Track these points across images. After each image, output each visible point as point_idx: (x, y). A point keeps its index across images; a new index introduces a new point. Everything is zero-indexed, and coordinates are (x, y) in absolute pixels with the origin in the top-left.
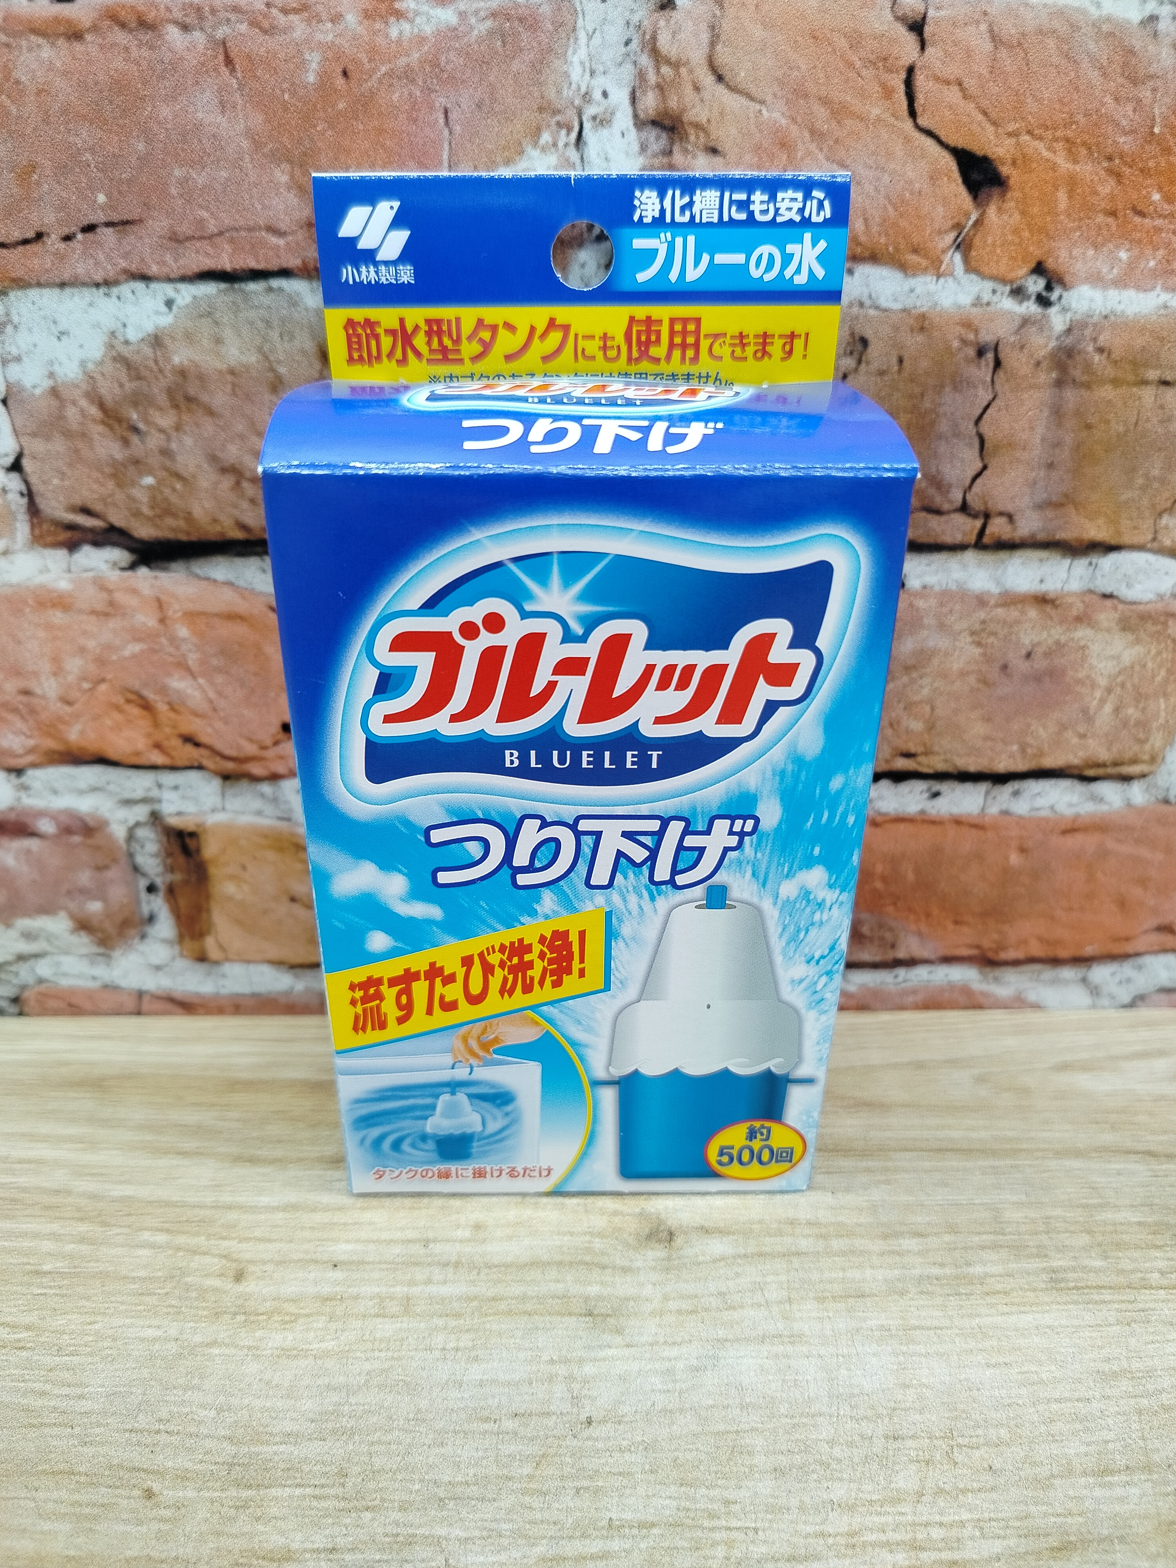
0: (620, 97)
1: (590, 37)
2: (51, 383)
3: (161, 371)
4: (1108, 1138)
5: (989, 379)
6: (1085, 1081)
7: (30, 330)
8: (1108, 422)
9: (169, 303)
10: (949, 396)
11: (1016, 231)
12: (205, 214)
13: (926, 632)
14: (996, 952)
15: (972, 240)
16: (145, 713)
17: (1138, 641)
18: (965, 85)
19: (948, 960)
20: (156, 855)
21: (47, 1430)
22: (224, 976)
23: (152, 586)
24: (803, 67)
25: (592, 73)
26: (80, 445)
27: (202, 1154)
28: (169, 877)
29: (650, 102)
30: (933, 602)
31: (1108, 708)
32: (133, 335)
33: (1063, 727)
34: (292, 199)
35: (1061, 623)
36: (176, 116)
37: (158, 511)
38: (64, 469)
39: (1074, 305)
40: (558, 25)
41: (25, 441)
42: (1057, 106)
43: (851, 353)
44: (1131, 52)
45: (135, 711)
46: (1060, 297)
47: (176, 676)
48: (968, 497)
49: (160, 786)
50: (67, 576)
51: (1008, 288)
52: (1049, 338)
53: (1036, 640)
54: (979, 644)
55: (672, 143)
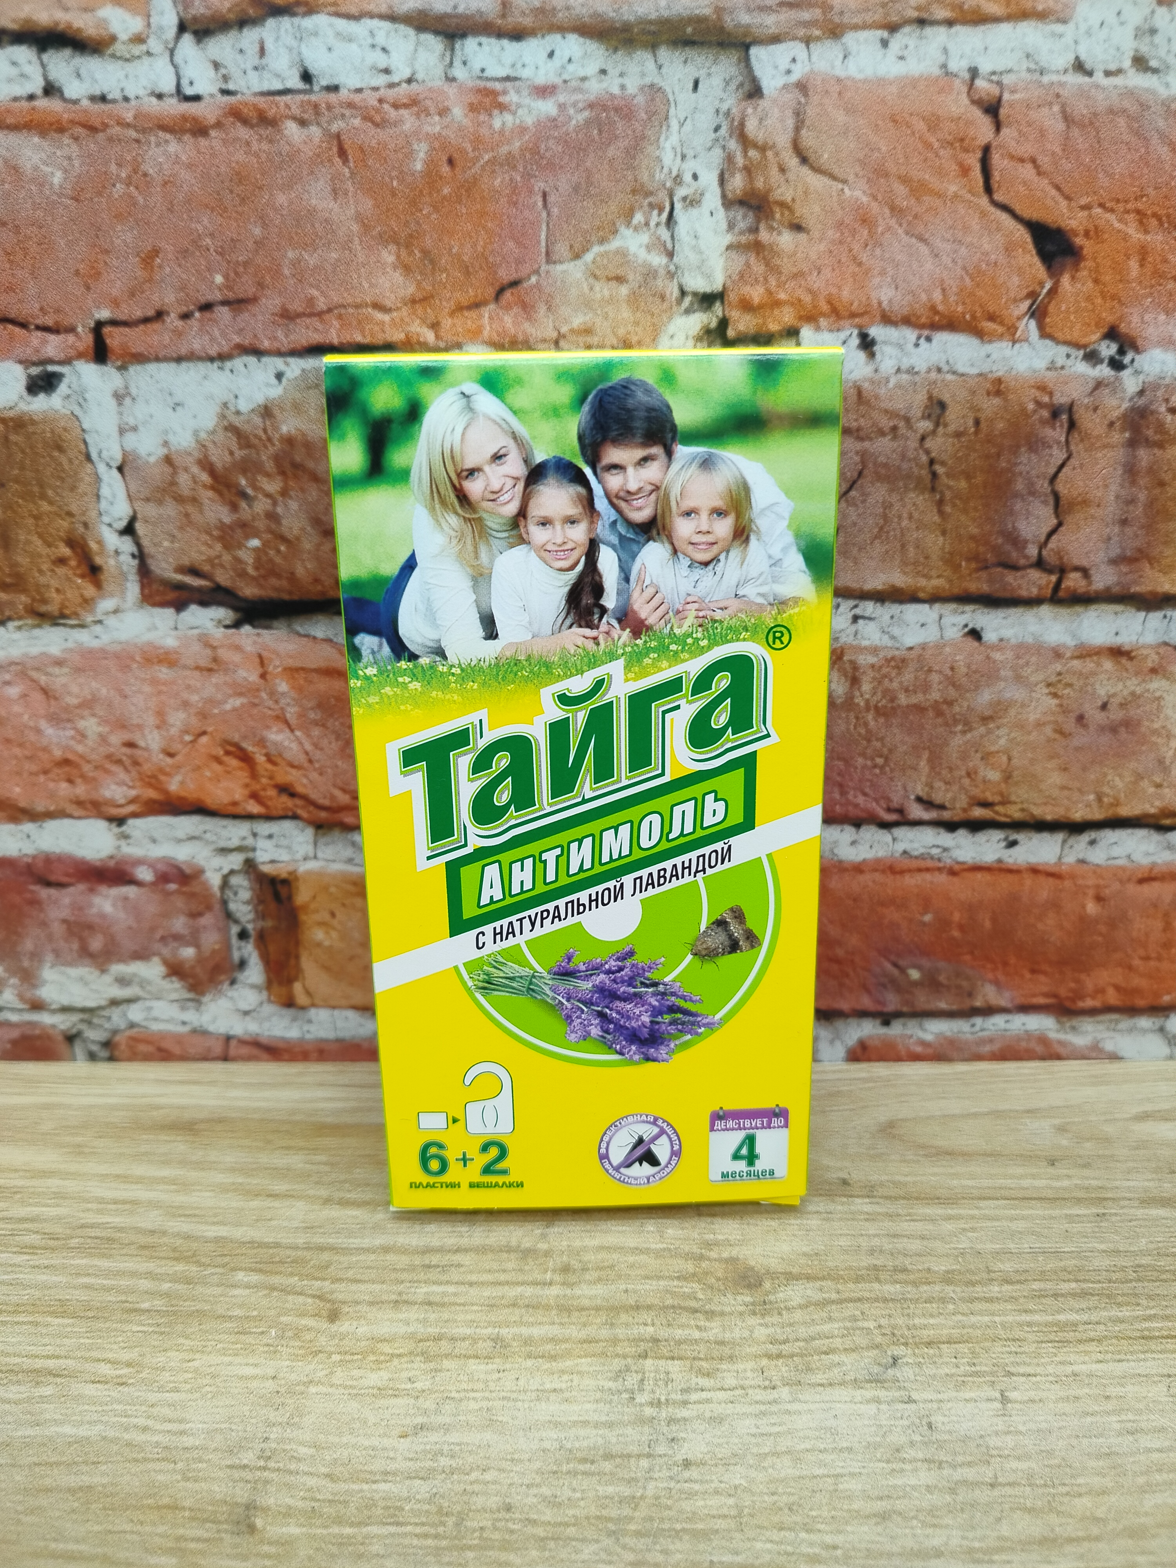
0: (709, 179)
1: (682, 125)
2: (165, 451)
3: (269, 439)
5: (1063, 439)
7: (147, 402)
9: (279, 376)
10: (1024, 457)
11: (1089, 299)
12: (315, 293)
13: (1003, 684)
14: (1073, 1000)
15: (1046, 307)
16: (242, 764)
18: (1039, 162)
19: (1025, 1009)
20: (248, 903)
21: (151, 1466)
22: (310, 1021)
23: (255, 643)
24: (884, 149)
25: (683, 157)
26: (190, 509)
27: (292, 1196)
28: (260, 924)
29: (737, 182)
30: (1009, 655)
32: (244, 406)
33: (1139, 777)
34: (398, 277)
35: (1137, 674)
36: (291, 203)
37: (262, 572)
38: (175, 532)
39: (1146, 368)
40: (651, 114)
41: (138, 506)
42: (1128, 181)
43: (929, 416)
45: (234, 762)
46: (1133, 361)
47: (275, 729)
48: (1044, 553)
49: (255, 835)
50: (174, 633)
51: (1081, 353)
52: (1122, 399)
53: (1112, 691)
54: (1055, 695)
55: (758, 220)
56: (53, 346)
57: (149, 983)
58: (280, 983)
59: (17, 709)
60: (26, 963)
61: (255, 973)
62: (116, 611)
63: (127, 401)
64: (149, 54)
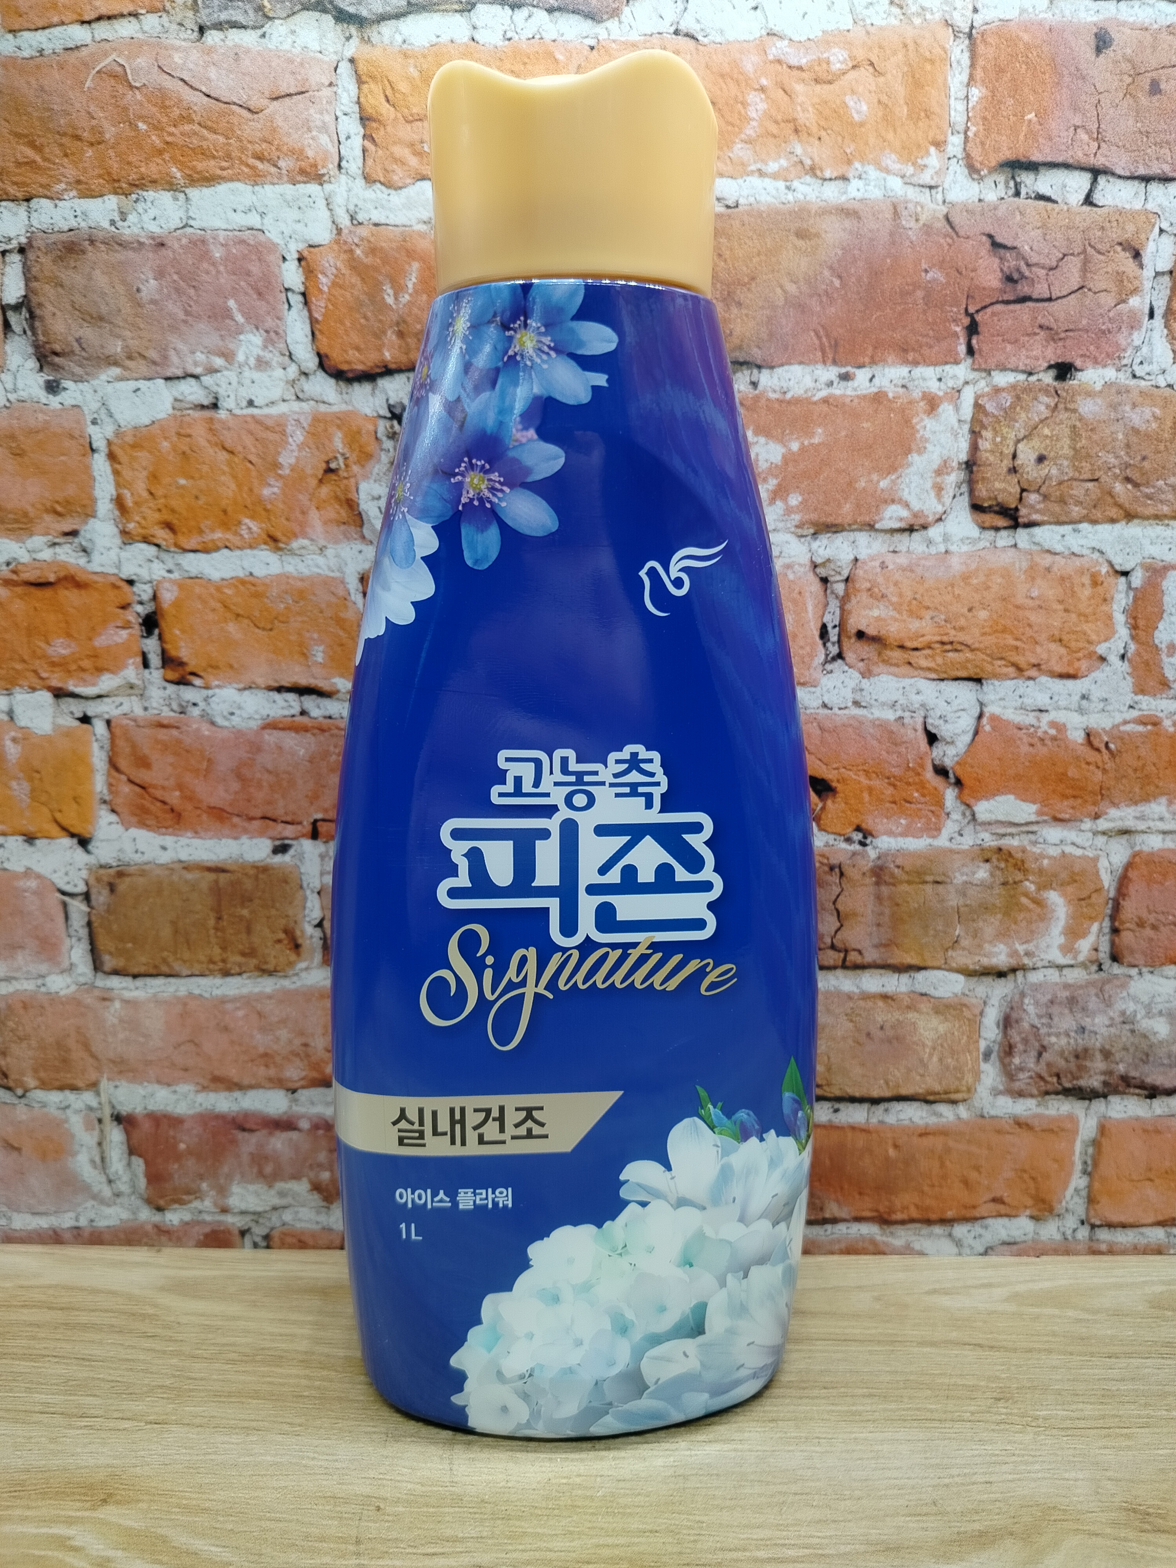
4: (954, 1335)
6: (945, 1301)
8: (908, 902)
17: (946, 1020)
31: (935, 1059)
44: (892, 732)
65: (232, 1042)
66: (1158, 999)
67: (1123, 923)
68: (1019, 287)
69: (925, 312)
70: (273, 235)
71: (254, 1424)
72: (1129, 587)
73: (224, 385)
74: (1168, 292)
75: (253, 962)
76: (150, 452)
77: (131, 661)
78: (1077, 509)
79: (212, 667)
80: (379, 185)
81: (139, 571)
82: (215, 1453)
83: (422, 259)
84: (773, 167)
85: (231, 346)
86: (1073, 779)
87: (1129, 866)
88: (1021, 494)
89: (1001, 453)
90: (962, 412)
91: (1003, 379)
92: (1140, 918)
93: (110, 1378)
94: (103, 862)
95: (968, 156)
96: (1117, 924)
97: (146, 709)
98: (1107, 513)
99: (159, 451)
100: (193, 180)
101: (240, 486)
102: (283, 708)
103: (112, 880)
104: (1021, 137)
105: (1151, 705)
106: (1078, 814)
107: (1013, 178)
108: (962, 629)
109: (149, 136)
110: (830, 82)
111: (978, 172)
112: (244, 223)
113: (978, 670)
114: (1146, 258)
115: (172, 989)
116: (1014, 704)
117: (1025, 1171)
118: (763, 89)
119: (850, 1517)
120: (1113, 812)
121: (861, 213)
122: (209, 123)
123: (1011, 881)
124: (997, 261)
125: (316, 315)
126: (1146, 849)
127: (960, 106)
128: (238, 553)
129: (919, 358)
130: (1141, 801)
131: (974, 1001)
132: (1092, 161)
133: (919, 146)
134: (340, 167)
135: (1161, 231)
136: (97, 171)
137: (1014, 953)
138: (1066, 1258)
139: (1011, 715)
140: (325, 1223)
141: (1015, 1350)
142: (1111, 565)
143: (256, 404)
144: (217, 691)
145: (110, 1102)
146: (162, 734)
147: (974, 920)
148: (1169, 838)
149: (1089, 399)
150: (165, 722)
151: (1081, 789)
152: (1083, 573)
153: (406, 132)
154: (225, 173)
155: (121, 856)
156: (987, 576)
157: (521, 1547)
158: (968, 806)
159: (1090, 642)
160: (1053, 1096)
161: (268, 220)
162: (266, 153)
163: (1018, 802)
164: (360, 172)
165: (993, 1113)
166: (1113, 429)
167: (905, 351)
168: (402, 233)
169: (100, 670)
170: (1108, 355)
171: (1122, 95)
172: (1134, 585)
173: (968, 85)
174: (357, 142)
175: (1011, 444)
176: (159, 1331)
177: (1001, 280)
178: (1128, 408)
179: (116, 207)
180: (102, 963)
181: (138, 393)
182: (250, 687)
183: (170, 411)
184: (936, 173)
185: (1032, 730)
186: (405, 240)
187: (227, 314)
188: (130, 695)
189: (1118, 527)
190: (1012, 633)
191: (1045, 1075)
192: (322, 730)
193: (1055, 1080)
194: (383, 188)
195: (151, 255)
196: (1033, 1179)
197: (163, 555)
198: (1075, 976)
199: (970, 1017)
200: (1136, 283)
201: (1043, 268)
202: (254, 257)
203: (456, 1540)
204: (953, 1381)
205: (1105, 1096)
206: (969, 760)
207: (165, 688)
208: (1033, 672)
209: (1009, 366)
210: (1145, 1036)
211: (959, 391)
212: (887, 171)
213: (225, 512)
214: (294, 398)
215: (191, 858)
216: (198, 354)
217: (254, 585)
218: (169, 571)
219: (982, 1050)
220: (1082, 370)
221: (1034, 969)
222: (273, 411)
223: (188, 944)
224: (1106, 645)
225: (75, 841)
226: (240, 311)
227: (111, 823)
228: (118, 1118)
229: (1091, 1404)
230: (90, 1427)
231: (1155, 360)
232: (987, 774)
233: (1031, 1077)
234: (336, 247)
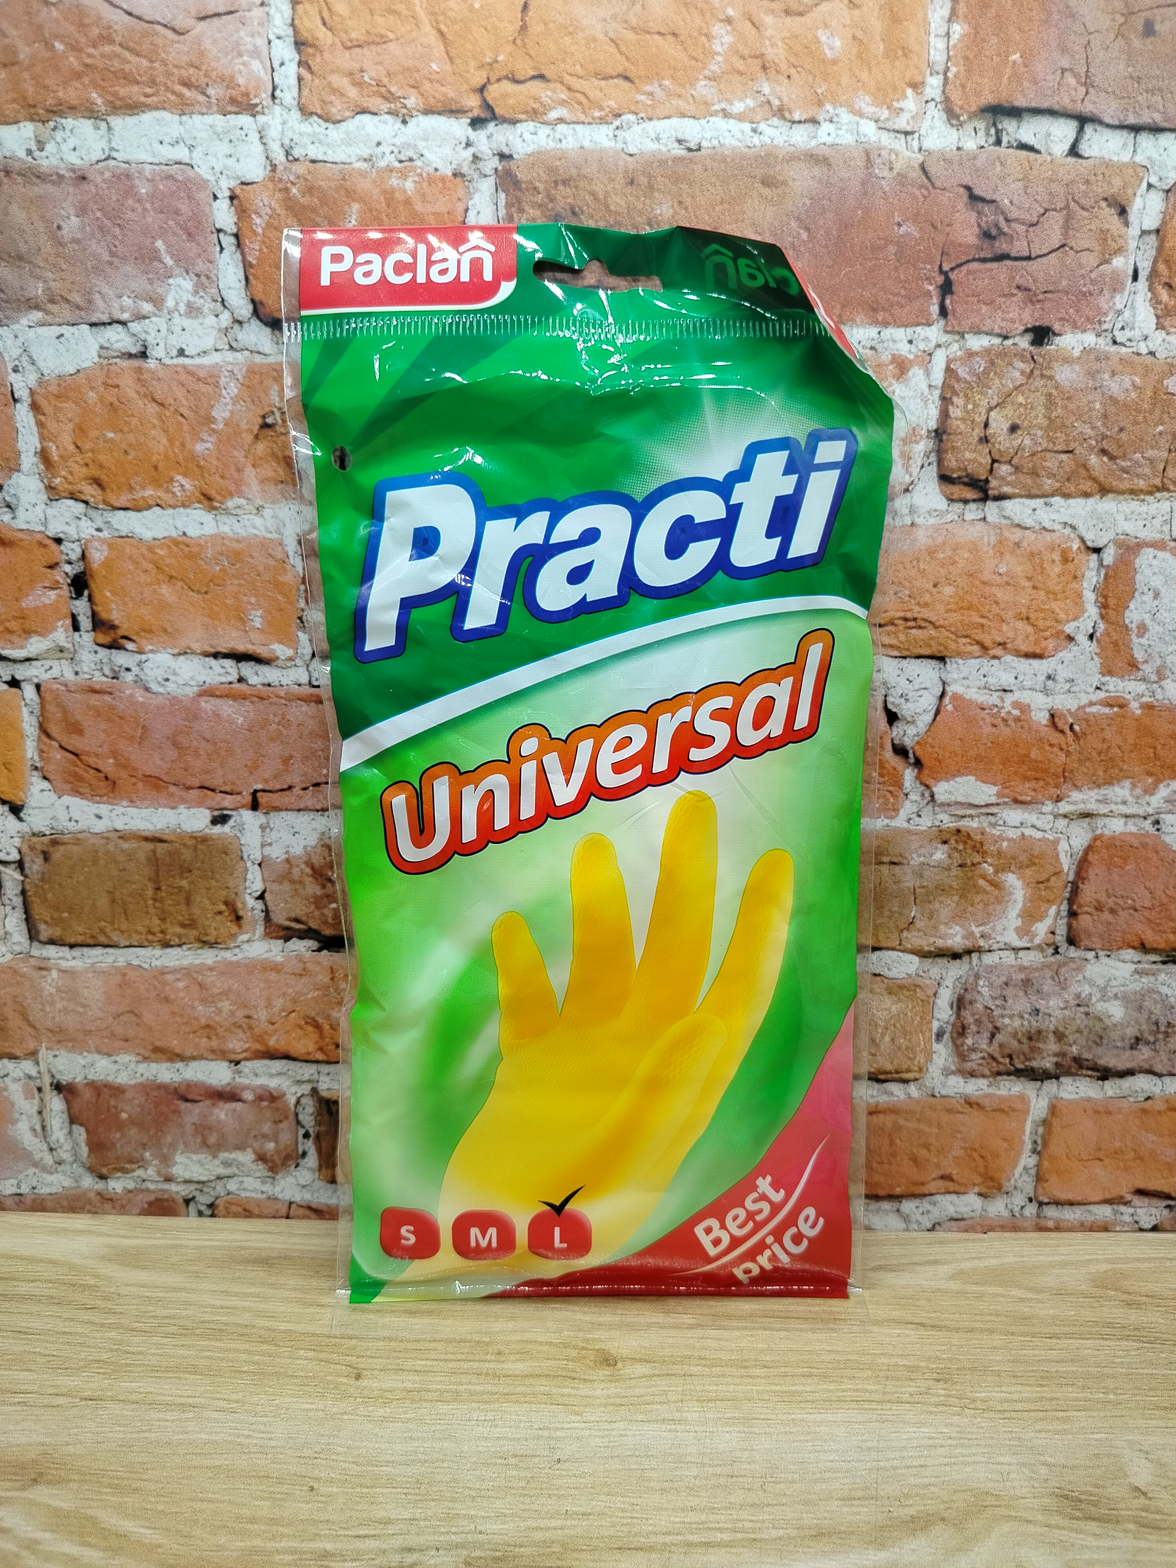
56: (228, 801)
57: (243, 1165)
58: (327, 1167)
59: (181, 994)
60: (165, 1151)
61: (312, 1160)
62: (248, 941)
63: (268, 830)
64: (295, 666)
65: (174, 1013)
66: (1114, 983)
67: (1080, 906)
68: (997, 244)
69: (896, 269)
70: (203, 170)
71: (190, 1400)
72: (1101, 564)
73: (153, 334)
74: (1154, 252)
75: (194, 933)
76: (76, 404)
77: (60, 623)
78: (1050, 481)
79: (144, 631)
80: (315, 118)
81: (66, 528)
82: (149, 1430)
83: (362, 200)
84: (738, 107)
85: (160, 290)
86: (1036, 761)
87: (1089, 849)
88: (992, 464)
89: (973, 421)
90: (932, 377)
91: (976, 343)
92: (1098, 902)
93: (47, 1352)
94: (35, 830)
95: (947, 100)
96: (1075, 907)
97: (77, 673)
98: (1081, 486)
99: (85, 402)
100: (115, 108)
101: (171, 441)
102: (220, 675)
103: (45, 849)
104: (1005, 80)
105: (1116, 686)
106: (1040, 797)
107: (994, 125)
108: (926, 605)
109: (67, 58)
110: (801, 14)
111: (957, 117)
112: (171, 157)
113: (942, 648)
114: (1133, 216)
115: (110, 960)
116: (978, 683)
117: (975, 1150)
118: (729, 21)
119: (784, 1501)
120: (1075, 795)
121: (832, 160)
122: (131, 44)
123: (969, 864)
124: (975, 215)
125: (250, 259)
126: (1107, 832)
127: (941, 44)
128: (170, 511)
129: (889, 319)
130: (1104, 784)
131: (928, 982)
132: (1079, 108)
133: (895, 88)
134: (273, 97)
135: (1150, 186)
136: (11, 95)
137: (970, 935)
138: (1013, 1235)
139: (974, 695)
140: (271, 1193)
141: (957, 1330)
142: (1083, 541)
143: (187, 353)
144: (150, 655)
145: (49, 1071)
146: (94, 700)
147: (930, 902)
148: (1131, 822)
149: (1066, 366)
150: (97, 687)
151: (1045, 771)
152: (1053, 549)
153: (345, 60)
154: (149, 100)
155: (55, 824)
156: (954, 550)
157: (454, 1530)
158: (927, 787)
159: (1057, 621)
160: (1005, 1077)
161: (197, 154)
162: (193, 80)
163: (979, 783)
164: (296, 103)
165: (944, 1092)
166: (1090, 398)
167: (875, 310)
168: (341, 171)
169: (28, 632)
170: (1088, 319)
171: (1113, 36)
172: (1105, 563)
173: (949, 20)
174: (292, 69)
175: (984, 412)
176: (99, 1302)
177: (978, 236)
178: (1106, 376)
179: (33, 137)
180: (38, 932)
181: (62, 339)
182: (186, 653)
183: (96, 359)
184: (913, 117)
185: (996, 710)
186: (344, 179)
187: (155, 256)
188: (59, 659)
189: (1091, 501)
190: (978, 610)
191: (997, 1055)
192: (262, 699)
193: (1007, 1060)
194: (320, 121)
195: (71, 189)
196: (982, 1157)
197: (92, 513)
198: (1029, 958)
199: (924, 998)
200: (1121, 242)
201: (1023, 224)
202: (182, 194)
203: (388, 1522)
204: (893, 1361)
205: (1057, 1078)
206: (930, 740)
207: (96, 652)
208: (998, 651)
209: (984, 329)
210: (1100, 1019)
211: (930, 355)
212: (861, 114)
213: (156, 468)
214: (227, 347)
215: (126, 827)
216: (125, 298)
217: (188, 546)
218: (99, 530)
219: (935, 1030)
220: (1060, 335)
221: (990, 951)
222: (205, 361)
223: (126, 915)
224: (1076, 624)
225: (6, 808)
226: (169, 252)
227: (43, 791)
228: (58, 1087)
229: (1029, 1385)
230: (25, 1404)
231: (1137, 325)
232: (947, 755)
233: (983, 1058)
234: (270, 185)
